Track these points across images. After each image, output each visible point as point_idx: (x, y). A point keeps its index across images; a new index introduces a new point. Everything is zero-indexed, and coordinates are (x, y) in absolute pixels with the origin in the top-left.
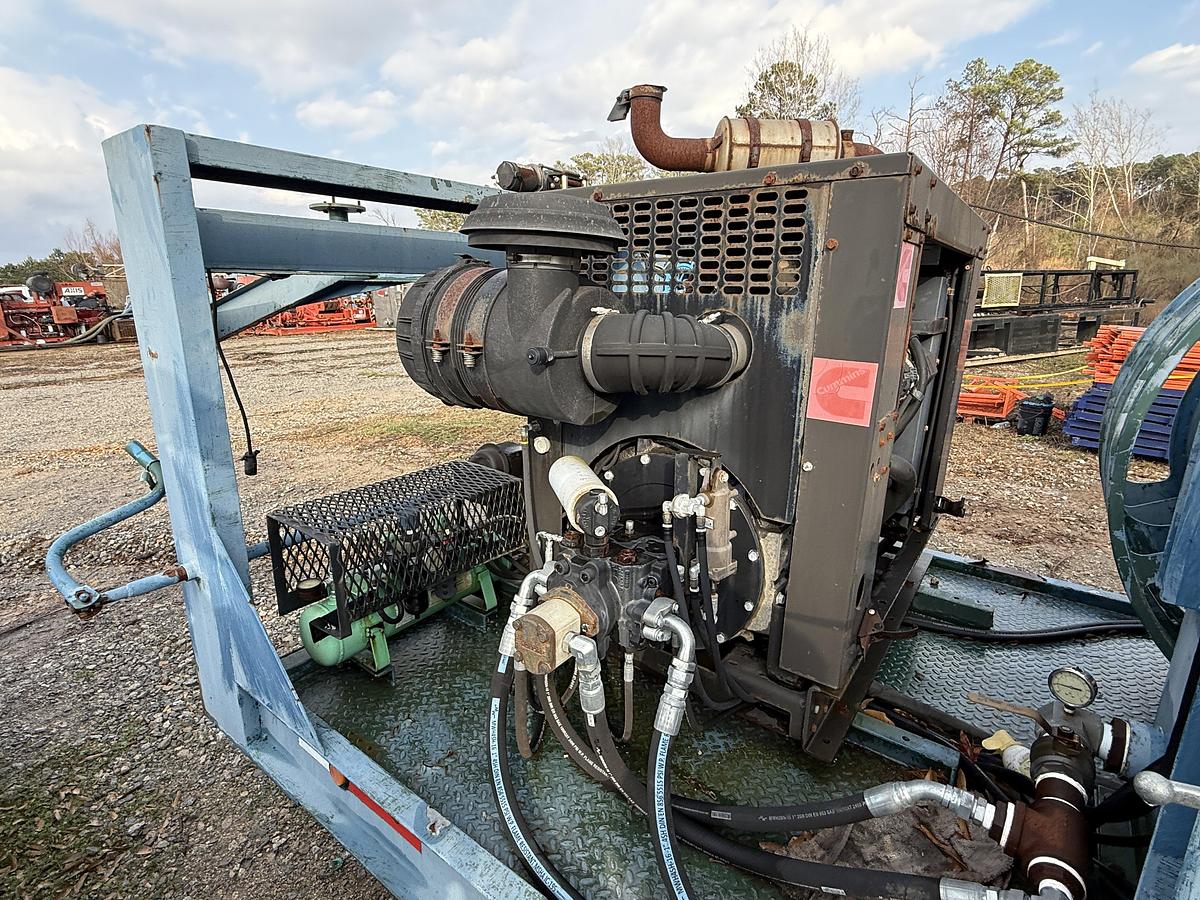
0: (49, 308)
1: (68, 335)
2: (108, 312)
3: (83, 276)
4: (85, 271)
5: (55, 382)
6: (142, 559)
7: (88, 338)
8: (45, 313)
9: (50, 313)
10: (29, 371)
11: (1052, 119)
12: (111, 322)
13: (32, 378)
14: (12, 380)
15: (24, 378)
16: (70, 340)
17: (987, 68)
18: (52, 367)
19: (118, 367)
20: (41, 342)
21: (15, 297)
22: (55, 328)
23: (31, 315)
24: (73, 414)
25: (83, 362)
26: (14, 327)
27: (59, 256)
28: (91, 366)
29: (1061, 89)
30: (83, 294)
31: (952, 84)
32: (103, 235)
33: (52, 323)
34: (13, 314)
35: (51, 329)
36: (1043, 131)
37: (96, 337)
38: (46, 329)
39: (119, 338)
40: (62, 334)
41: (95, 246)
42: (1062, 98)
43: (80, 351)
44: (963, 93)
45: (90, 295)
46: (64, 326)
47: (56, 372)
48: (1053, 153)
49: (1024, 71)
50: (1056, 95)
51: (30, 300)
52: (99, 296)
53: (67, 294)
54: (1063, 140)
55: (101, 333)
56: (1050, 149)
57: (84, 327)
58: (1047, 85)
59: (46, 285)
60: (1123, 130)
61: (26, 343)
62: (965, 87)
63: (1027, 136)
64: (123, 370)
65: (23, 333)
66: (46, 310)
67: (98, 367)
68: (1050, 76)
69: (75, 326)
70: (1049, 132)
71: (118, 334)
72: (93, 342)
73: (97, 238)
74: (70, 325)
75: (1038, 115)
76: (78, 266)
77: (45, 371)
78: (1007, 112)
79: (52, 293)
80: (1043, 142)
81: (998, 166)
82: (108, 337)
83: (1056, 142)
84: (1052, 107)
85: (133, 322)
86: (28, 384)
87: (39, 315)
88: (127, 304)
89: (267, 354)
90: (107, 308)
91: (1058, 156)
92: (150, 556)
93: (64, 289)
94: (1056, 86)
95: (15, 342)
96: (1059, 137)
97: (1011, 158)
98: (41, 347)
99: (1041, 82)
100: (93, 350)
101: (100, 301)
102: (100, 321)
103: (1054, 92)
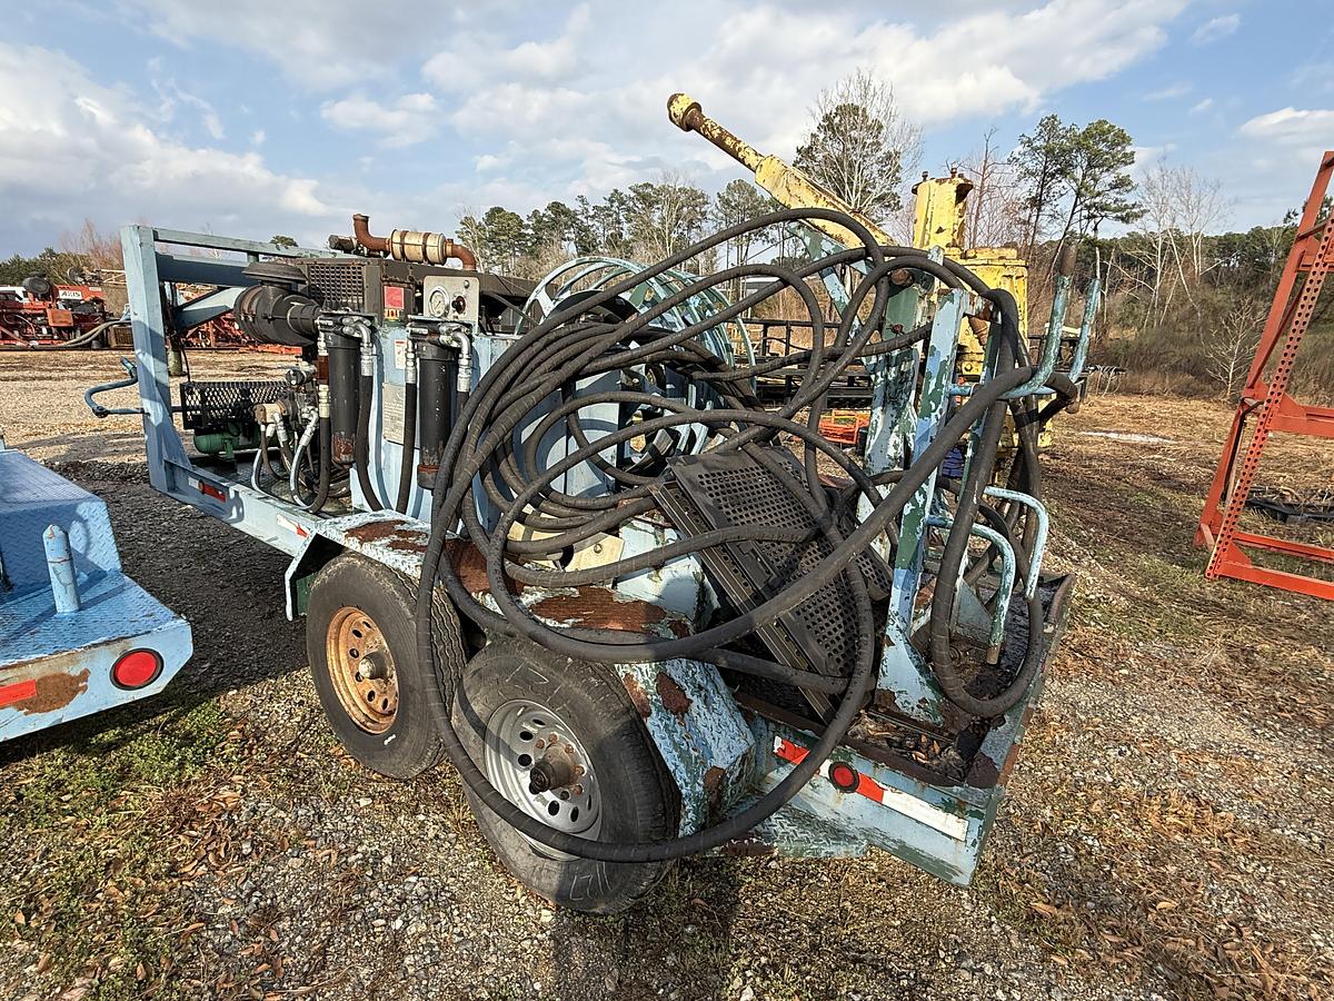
0: (44, 310)
1: (62, 338)
2: (105, 317)
3: (80, 279)
4: (82, 276)
5: (51, 378)
6: (124, 479)
7: (83, 342)
8: (40, 315)
9: (45, 315)
10: (24, 368)
11: (1121, 184)
12: (107, 329)
13: (26, 373)
14: (7, 374)
15: (20, 373)
16: (64, 344)
17: (1060, 126)
18: (46, 366)
19: (111, 370)
20: (35, 343)
21: (10, 297)
22: (49, 331)
23: (26, 315)
24: (70, 401)
25: (77, 364)
26: (7, 327)
27: (51, 256)
28: (85, 368)
29: (1133, 153)
30: (80, 298)
31: (1025, 139)
32: (102, 239)
33: (46, 325)
34: (7, 314)
35: (44, 331)
36: (1113, 194)
37: (91, 342)
38: (40, 331)
39: (114, 345)
40: (56, 337)
41: (93, 248)
42: (1133, 162)
43: (74, 355)
44: (1036, 149)
45: (88, 299)
46: (59, 329)
47: (50, 371)
48: (1122, 219)
49: (1098, 132)
50: (1128, 159)
51: (25, 301)
52: (97, 301)
53: (64, 297)
54: (1134, 205)
55: (96, 339)
56: (1119, 214)
57: (79, 332)
58: (1119, 148)
59: (43, 287)
60: (1193, 199)
61: (19, 344)
62: (1037, 144)
63: (1097, 200)
64: (116, 373)
65: (16, 333)
66: (42, 312)
67: (93, 369)
68: (1123, 139)
69: (69, 330)
70: (1118, 196)
71: (113, 340)
72: (88, 347)
73: (96, 240)
74: (65, 329)
75: (1108, 178)
76: (76, 270)
77: (40, 369)
78: (1079, 173)
79: (50, 295)
80: (1113, 206)
81: (1067, 229)
82: (103, 343)
83: (1126, 207)
84: (1123, 171)
85: (131, 329)
86: (25, 379)
87: (34, 316)
88: (125, 312)
89: (263, 368)
90: (105, 314)
91: (1127, 222)
92: (130, 477)
93: (61, 292)
94: (1128, 150)
95: (7, 342)
96: (1130, 202)
97: (1080, 220)
98: (34, 349)
99: (1114, 145)
100: (88, 355)
101: (97, 307)
102: (96, 326)
103: (1125, 155)
